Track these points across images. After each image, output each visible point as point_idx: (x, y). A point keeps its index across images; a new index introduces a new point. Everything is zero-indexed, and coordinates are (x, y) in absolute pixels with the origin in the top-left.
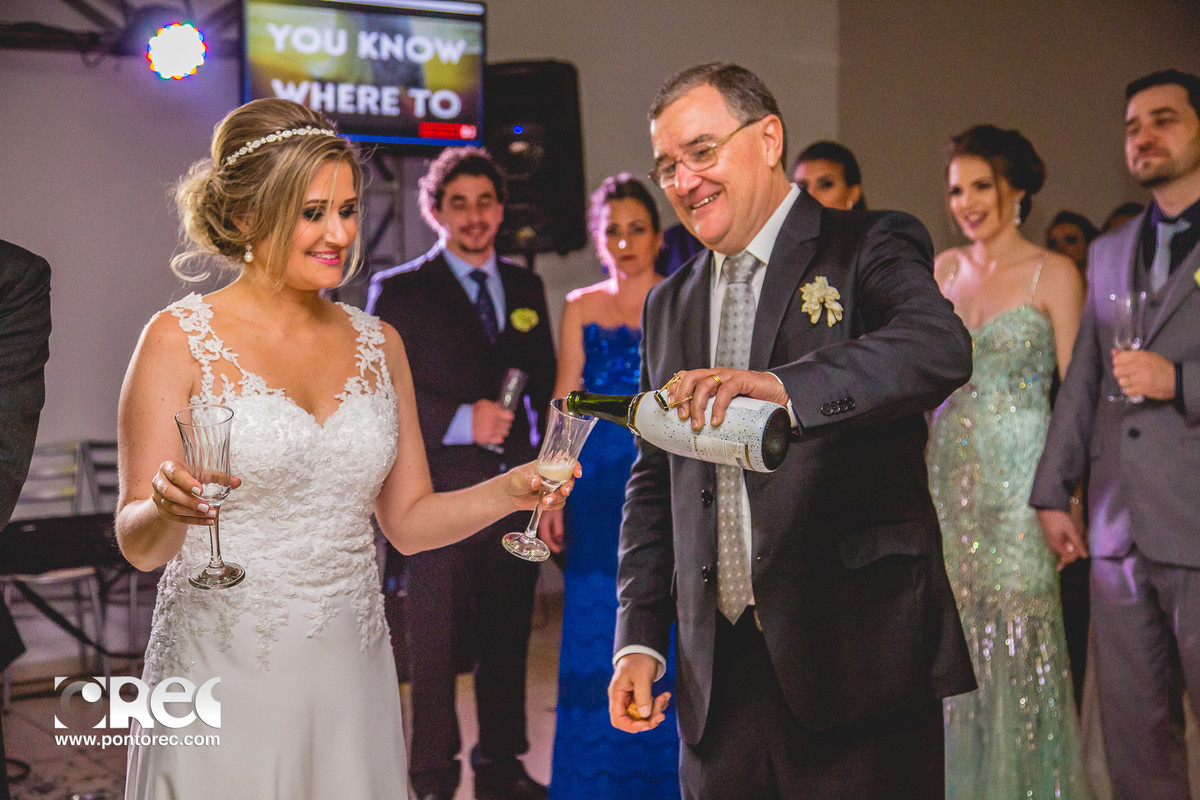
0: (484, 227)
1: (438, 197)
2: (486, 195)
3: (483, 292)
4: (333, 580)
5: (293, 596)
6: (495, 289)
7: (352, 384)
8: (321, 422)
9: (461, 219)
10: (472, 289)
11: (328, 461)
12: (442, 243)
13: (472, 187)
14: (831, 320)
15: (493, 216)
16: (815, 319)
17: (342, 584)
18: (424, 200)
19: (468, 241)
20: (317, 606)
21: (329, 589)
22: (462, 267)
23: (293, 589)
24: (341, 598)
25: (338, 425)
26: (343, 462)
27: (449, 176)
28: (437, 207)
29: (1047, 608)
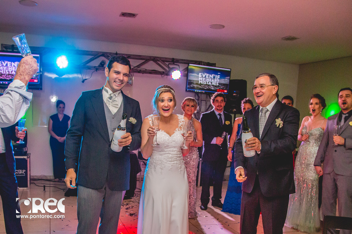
0: (221, 106)
1: (214, 100)
2: (222, 100)
3: (220, 118)
4: (174, 161)
5: (166, 163)
6: (223, 117)
7: (177, 129)
8: (170, 136)
9: (217, 104)
10: (218, 117)
11: (172, 142)
12: (214, 109)
13: (219, 99)
14: (280, 127)
15: (223, 104)
16: (277, 126)
17: (175, 162)
18: (211, 101)
19: (218, 108)
20: (170, 165)
21: (173, 162)
22: (217, 113)
23: (166, 162)
24: (175, 164)
25: (174, 137)
26: (174, 143)
27: (216, 97)
28: (213, 102)
29: (316, 183)
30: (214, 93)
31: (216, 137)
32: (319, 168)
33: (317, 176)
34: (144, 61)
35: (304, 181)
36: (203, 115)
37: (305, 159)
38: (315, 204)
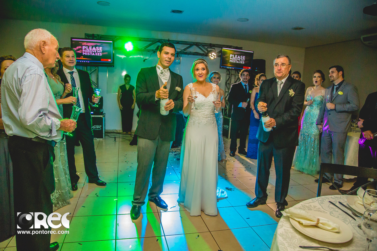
0: (247, 79)
1: (241, 74)
2: (248, 74)
3: (246, 88)
4: (208, 118)
5: (203, 119)
6: (248, 87)
7: (211, 93)
8: (206, 97)
9: (244, 77)
10: (244, 87)
11: (207, 102)
12: (241, 81)
13: (246, 73)
14: (292, 96)
15: (248, 78)
16: (290, 95)
17: (209, 119)
18: (240, 75)
19: (244, 80)
20: (206, 121)
21: (208, 119)
22: (243, 84)
23: (203, 118)
24: (209, 120)
25: (208, 98)
26: (209, 102)
27: (243, 72)
28: (241, 76)
29: (317, 137)
30: (242, 70)
31: (242, 102)
32: (320, 127)
33: (318, 132)
34: (189, 46)
35: (308, 135)
36: (233, 85)
37: (309, 119)
38: (317, 153)
